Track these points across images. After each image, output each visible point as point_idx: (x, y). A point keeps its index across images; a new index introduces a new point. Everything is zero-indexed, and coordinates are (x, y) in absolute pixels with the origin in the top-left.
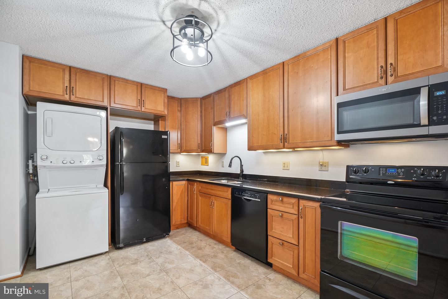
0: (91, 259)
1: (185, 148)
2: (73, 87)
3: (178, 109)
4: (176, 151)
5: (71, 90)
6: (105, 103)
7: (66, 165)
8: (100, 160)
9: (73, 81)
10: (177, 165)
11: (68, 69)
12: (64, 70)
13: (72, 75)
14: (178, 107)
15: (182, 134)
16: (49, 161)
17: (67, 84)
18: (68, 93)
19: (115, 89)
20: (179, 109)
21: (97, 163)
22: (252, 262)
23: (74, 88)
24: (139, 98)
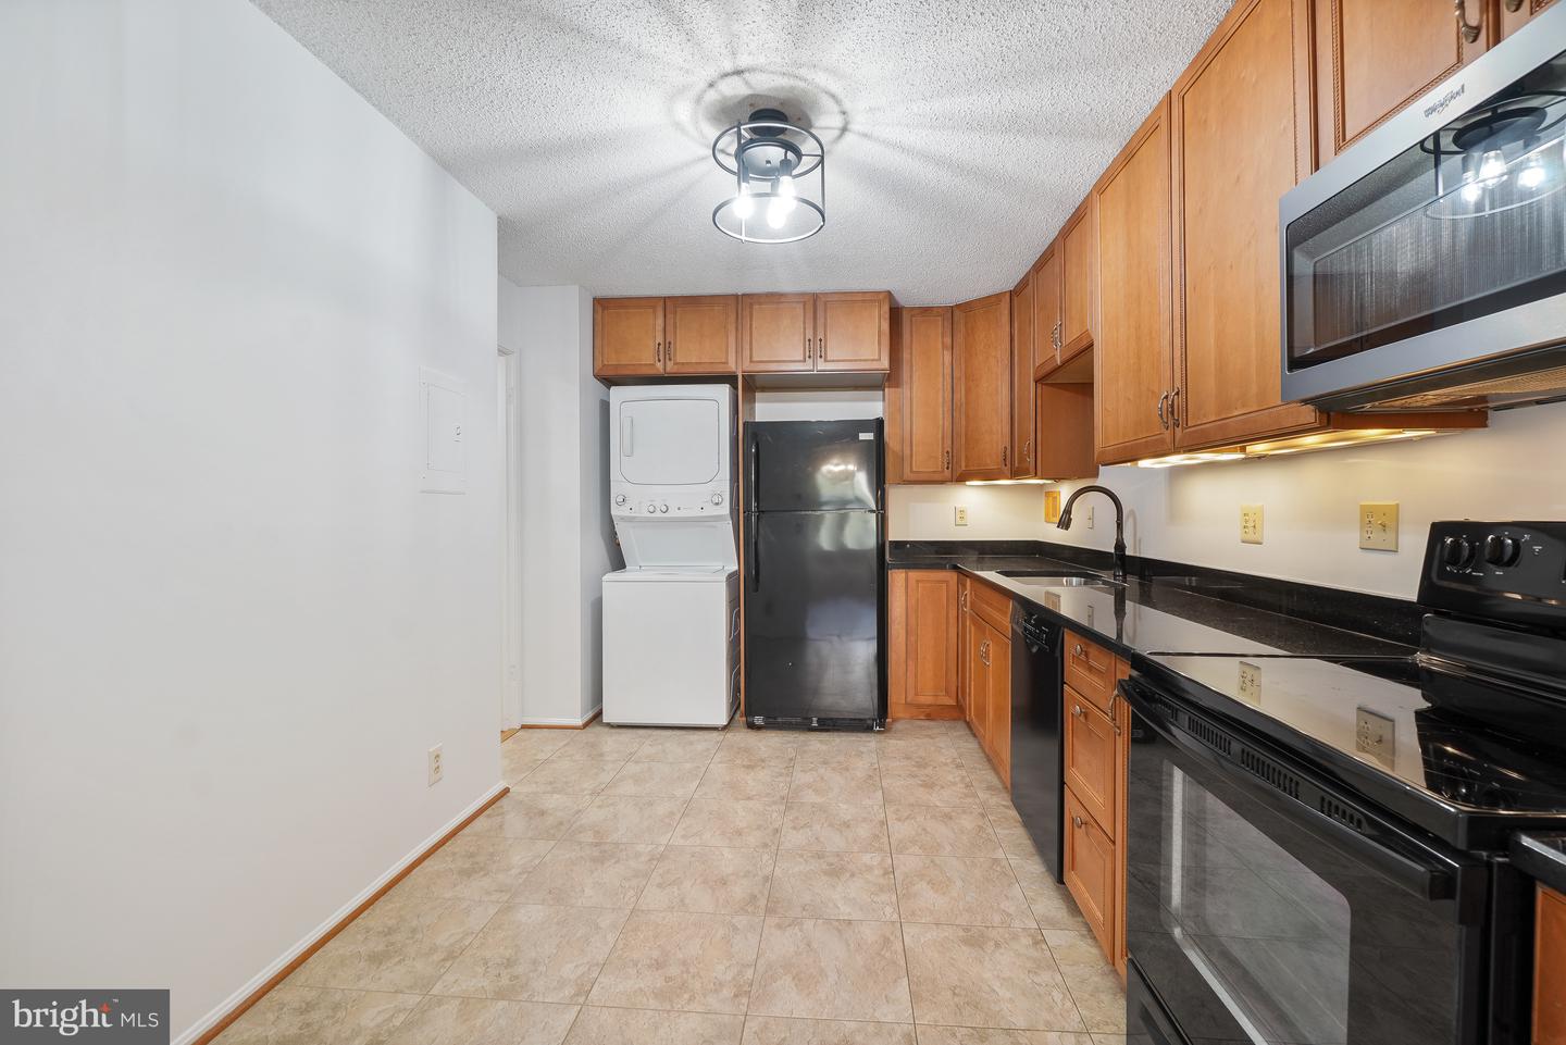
0: (691, 732)
1: (963, 464)
2: (670, 343)
3: (943, 343)
4: (937, 477)
5: (666, 349)
6: (732, 366)
7: (653, 515)
8: (717, 504)
9: (670, 328)
10: (959, 522)
11: (662, 303)
12: (654, 307)
13: (668, 316)
14: (943, 337)
15: (956, 420)
16: (628, 506)
17: (660, 339)
18: (662, 358)
19: (751, 325)
20: (948, 340)
21: (711, 511)
22: (1046, 874)
23: (672, 346)
24: (809, 335)
